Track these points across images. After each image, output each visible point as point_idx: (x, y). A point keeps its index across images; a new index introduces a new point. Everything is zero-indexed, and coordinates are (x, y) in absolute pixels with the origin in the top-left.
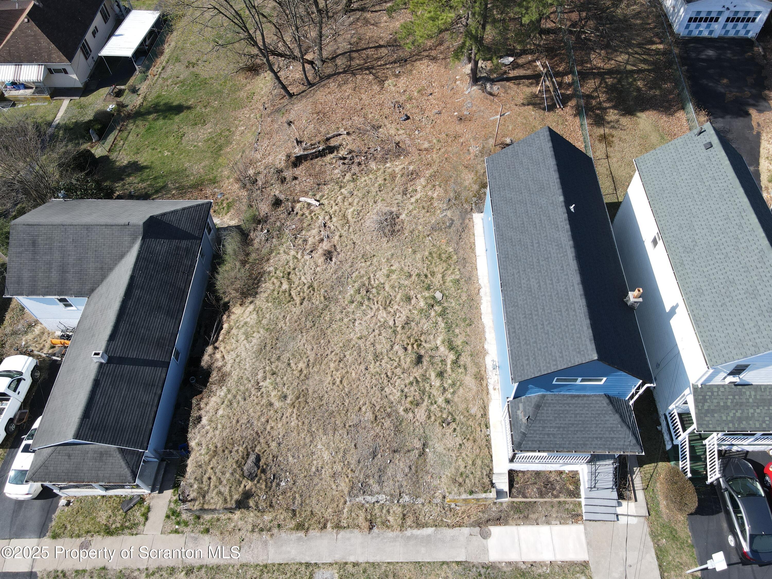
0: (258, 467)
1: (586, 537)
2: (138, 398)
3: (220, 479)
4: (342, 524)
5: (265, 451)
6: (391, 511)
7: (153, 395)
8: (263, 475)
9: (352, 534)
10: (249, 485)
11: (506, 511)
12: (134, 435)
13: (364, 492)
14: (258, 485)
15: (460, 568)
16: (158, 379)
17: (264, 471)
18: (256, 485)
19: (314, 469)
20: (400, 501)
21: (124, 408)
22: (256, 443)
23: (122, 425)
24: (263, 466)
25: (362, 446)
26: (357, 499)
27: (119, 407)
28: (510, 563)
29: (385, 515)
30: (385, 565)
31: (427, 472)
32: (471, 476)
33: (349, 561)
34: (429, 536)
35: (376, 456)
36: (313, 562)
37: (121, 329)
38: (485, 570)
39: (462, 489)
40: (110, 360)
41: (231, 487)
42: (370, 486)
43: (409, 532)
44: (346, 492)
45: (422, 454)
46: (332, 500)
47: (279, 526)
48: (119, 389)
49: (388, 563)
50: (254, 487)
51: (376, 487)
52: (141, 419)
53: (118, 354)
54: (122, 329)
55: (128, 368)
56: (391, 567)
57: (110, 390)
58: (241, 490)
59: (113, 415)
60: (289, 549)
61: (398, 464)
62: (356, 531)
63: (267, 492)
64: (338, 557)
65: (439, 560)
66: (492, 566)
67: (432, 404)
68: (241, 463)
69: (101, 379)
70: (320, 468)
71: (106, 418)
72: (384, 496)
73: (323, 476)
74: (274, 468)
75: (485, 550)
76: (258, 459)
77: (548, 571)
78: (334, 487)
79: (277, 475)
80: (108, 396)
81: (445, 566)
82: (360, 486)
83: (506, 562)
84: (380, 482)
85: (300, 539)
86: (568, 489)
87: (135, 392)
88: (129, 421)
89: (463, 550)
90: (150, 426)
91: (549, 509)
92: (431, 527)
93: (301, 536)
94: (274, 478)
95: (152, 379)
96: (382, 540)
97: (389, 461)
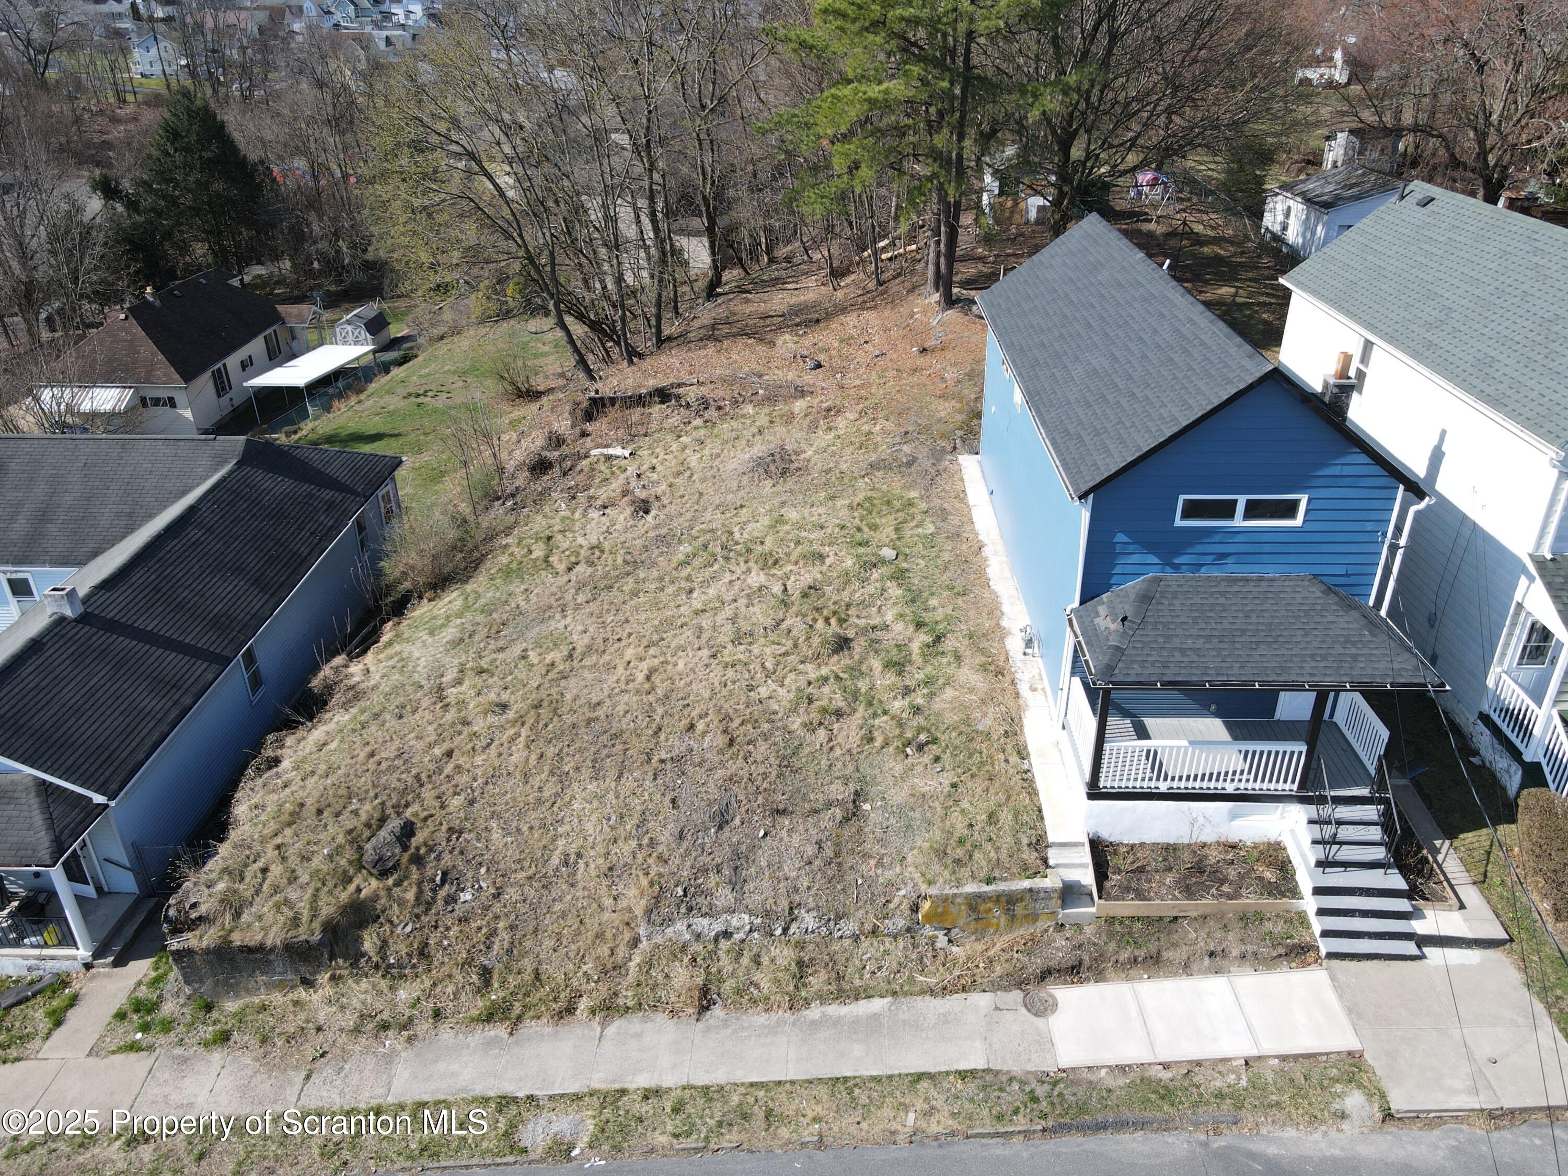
0: (405, 848)
1: (1341, 996)
2: (130, 699)
3: (293, 871)
4: (621, 1001)
5: (431, 816)
6: (765, 960)
7: (170, 704)
8: (414, 868)
9: (649, 1025)
10: (370, 886)
11: (1095, 944)
12: (91, 760)
13: (690, 909)
14: (396, 890)
15: (971, 1087)
16: (192, 679)
17: (418, 860)
18: (389, 890)
19: (555, 860)
20: (791, 931)
21: (87, 706)
22: (410, 798)
23: (66, 736)
24: (418, 849)
25: (692, 803)
26: (669, 931)
27: (73, 701)
28: (1122, 1069)
29: (748, 969)
30: (742, 1090)
31: (866, 856)
32: (988, 846)
33: (631, 1086)
34: (875, 1016)
35: (727, 822)
36: (521, 1094)
37: (135, 579)
38: (1047, 1087)
39: (965, 872)
40: (84, 619)
41: (317, 890)
42: (708, 894)
43: (815, 1012)
44: (639, 911)
45: (853, 813)
46: (600, 936)
47: (437, 1014)
48: (86, 671)
49: (752, 1085)
50: (383, 893)
51: (724, 896)
52: (121, 738)
53: (112, 615)
54: (137, 576)
55: (122, 642)
56: (761, 1094)
57: (62, 667)
58: (344, 896)
59: (52, 712)
60: (455, 1067)
61: (786, 839)
62: (661, 1018)
63: (418, 916)
64: (600, 1080)
65: (904, 1071)
66: (1069, 1076)
67: (875, 715)
68: (360, 836)
69: (50, 644)
70: (573, 858)
71: (32, 712)
72: (746, 917)
73: (579, 876)
74: (446, 857)
75: (1047, 1043)
76: (408, 830)
77: (1244, 1083)
78: (608, 902)
79: (454, 874)
80: (53, 676)
81: (924, 1084)
82: (681, 893)
83: (1109, 1067)
84: (737, 883)
85: (490, 1044)
86: (1260, 879)
87: (125, 686)
88: (89, 733)
89: (978, 1044)
90: (141, 756)
91: (1219, 935)
92: (882, 997)
93: (496, 1036)
94: (443, 881)
95: (178, 676)
96: (735, 1031)
97: (762, 833)
